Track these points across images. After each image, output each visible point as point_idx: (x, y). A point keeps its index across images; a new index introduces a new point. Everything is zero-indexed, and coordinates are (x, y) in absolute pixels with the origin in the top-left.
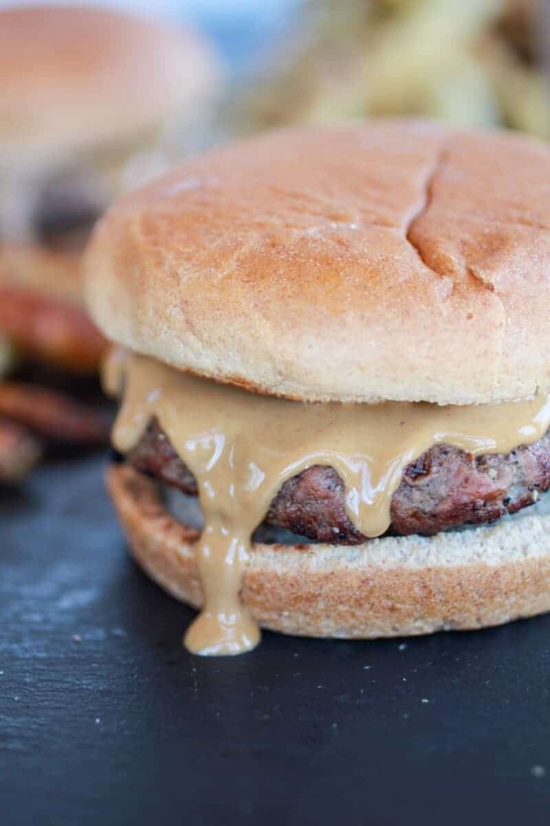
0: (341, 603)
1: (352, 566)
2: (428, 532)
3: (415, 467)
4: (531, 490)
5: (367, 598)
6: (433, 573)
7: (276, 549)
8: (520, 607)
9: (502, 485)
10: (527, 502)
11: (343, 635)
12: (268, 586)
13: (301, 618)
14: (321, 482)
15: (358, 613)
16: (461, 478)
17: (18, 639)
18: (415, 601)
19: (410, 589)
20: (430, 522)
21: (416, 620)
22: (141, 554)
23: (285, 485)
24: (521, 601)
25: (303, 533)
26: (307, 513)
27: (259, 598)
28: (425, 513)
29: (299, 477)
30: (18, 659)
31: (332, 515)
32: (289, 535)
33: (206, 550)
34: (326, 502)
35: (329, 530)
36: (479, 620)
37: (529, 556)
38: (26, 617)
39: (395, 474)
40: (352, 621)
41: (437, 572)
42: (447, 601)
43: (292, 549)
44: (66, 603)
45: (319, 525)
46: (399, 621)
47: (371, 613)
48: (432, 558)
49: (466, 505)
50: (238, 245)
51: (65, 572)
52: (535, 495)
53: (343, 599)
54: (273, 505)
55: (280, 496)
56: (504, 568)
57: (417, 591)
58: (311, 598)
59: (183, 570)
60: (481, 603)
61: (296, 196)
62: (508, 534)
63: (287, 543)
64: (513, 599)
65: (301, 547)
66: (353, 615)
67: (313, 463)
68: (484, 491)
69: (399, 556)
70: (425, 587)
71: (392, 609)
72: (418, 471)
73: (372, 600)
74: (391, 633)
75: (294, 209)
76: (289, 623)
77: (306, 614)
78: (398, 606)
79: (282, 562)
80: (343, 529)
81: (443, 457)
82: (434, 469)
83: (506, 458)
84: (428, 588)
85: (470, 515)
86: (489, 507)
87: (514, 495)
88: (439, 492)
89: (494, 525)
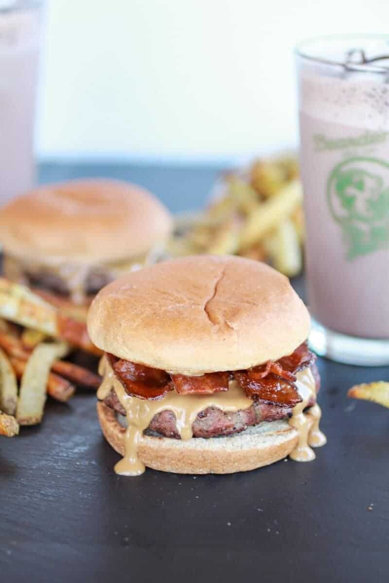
0: (172, 460)
1: (177, 447)
2: (206, 437)
3: (201, 413)
4: (244, 425)
5: (182, 459)
6: (206, 452)
7: (151, 438)
8: (240, 467)
9: (233, 422)
10: (242, 430)
11: (174, 472)
12: (147, 451)
13: (159, 464)
14: (167, 416)
15: (179, 464)
16: (218, 419)
17: (56, 462)
18: (200, 462)
19: (198, 457)
20: (206, 433)
21: (200, 468)
22: (106, 435)
23: (155, 416)
24: (240, 465)
25: (161, 434)
26: (163, 426)
27: (145, 455)
28: (204, 430)
29: (160, 414)
30: (56, 469)
31: (171, 428)
32: (155, 434)
33: (128, 435)
34: (169, 423)
35: (170, 433)
36: (223, 471)
37: (243, 449)
38: (60, 454)
39: (193, 417)
40: (177, 467)
41: (208, 452)
42: (211, 463)
44: (76, 450)
45: (167, 431)
46: (194, 469)
48: (207, 446)
49: (218, 429)
50: (142, 313)
51: (78, 438)
52: (246, 427)
53: (174, 459)
54: (151, 423)
55: (153, 420)
56: (233, 453)
57: (200, 458)
58: (163, 457)
59: (119, 443)
60: (224, 465)
61: (164, 293)
63: (156, 436)
64: (236, 464)
65: (160, 438)
66: (177, 464)
67: (165, 409)
68: (226, 424)
69: (194, 445)
70: (203, 457)
71: (191, 464)
72: (202, 415)
73: (184, 460)
74: (191, 473)
75: (164, 299)
76: (155, 466)
77: (161, 462)
78: (194, 463)
79: (153, 443)
80: (174, 433)
81: (212, 411)
82: (208, 415)
83: (236, 413)
84: (204, 458)
85: (221, 433)
86: (228, 430)
87: (238, 426)
88: (209, 423)
89: (232, 437)
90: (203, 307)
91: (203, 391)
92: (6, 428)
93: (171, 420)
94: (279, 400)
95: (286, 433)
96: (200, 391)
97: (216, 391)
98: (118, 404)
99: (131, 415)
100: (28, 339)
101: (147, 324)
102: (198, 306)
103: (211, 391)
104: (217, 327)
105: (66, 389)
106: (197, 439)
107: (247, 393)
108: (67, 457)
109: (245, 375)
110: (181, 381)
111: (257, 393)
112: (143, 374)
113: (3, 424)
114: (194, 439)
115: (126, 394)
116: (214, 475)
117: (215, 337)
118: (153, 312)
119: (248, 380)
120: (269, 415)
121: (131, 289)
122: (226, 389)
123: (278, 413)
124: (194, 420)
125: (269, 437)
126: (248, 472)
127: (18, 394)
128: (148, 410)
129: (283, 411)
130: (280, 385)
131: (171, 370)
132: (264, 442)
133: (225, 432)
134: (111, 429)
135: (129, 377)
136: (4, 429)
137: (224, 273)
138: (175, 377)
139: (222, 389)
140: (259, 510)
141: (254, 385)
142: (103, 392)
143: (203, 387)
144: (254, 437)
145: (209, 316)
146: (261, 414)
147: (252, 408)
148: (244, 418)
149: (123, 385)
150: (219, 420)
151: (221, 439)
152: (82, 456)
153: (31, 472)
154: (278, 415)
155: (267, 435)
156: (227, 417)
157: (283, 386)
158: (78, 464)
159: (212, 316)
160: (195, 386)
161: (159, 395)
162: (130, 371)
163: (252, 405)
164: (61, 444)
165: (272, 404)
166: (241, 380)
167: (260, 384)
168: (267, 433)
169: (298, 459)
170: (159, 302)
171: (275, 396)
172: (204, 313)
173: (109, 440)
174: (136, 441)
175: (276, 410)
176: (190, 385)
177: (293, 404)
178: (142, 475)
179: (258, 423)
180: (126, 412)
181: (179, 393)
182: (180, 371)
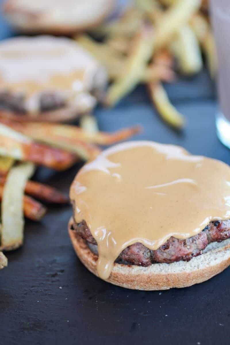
1: (145, 273)
3: (164, 246)
4: (200, 251)
5: (149, 282)
6: (170, 275)
7: (122, 266)
10: (198, 254)
12: (119, 277)
13: (129, 285)
15: (146, 285)
16: (179, 249)
18: (164, 282)
19: (163, 280)
20: (169, 262)
24: (197, 280)
26: (132, 258)
28: (167, 259)
29: (129, 247)
31: (139, 259)
34: (137, 256)
35: (138, 263)
37: (199, 269)
40: (145, 287)
41: (171, 275)
42: (174, 282)
43: (127, 266)
45: (135, 261)
47: (151, 285)
48: (170, 270)
49: (180, 257)
53: (143, 282)
54: (121, 255)
55: (123, 253)
56: (192, 273)
57: (165, 280)
58: (132, 281)
60: (184, 282)
63: (126, 264)
64: (194, 280)
65: (129, 266)
66: (145, 286)
68: (186, 253)
69: (159, 270)
70: (167, 279)
71: (157, 284)
72: (165, 248)
74: (157, 290)
77: (131, 284)
78: (159, 284)
79: (124, 270)
82: (170, 247)
86: (187, 256)
87: (195, 252)
88: (172, 254)
93: (139, 253)
105: (39, 211)
114: (158, 265)
120: (219, 237)
125: (219, 254)
132: (215, 259)
133: (185, 258)
134: (85, 256)
140: (221, 324)
144: (207, 255)
146: (213, 237)
155: (217, 252)
156: (186, 247)
168: (217, 250)
175: (224, 233)
179: (209, 243)
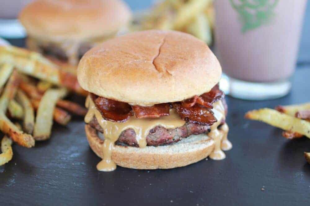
1: (138, 152)
2: (156, 145)
3: (152, 130)
4: (180, 137)
5: (140, 160)
7: (120, 147)
8: (177, 164)
9: (173, 136)
10: (179, 140)
11: (136, 168)
12: (118, 155)
13: (125, 163)
14: (130, 132)
17: (59, 163)
18: (151, 161)
19: (150, 159)
20: (155, 143)
21: (152, 166)
22: (91, 145)
23: (122, 132)
25: (126, 144)
26: (127, 139)
27: (116, 158)
28: (154, 141)
29: (125, 131)
30: (59, 168)
31: (133, 140)
32: (123, 144)
33: (105, 145)
34: (131, 137)
35: (132, 144)
36: (167, 167)
37: (179, 153)
38: (62, 158)
39: (147, 132)
41: (157, 155)
42: (159, 162)
44: (72, 156)
45: (130, 142)
46: (148, 166)
47: (141, 163)
48: (156, 152)
49: (163, 140)
50: (112, 66)
51: (73, 148)
52: (181, 138)
53: (135, 160)
54: (120, 137)
55: (121, 135)
56: (173, 155)
57: (152, 159)
58: (128, 159)
59: (99, 150)
60: (167, 163)
61: (127, 53)
62: (175, 147)
63: (123, 146)
64: (175, 162)
65: (126, 147)
66: (137, 164)
67: (129, 128)
68: (168, 137)
69: (148, 150)
71: (146, 163)
72: (152, 131)
74: (146, 168)
75: (126, 57)
76: (122, 165)
77: (126, 162)
78: (148, 162)
79: (121, 150)
80: (135, 143)
81: (159, 128)
82: (157, 131)
83: (174, 130)
84: (154, 159)
85: (165, 142)
86: (169, 141)
87: (176, 138)
88: (158, 136)
89: (172, 145)
90: (152, 62)
91: (153, 116)
92: (26, 142)
93: (132, 135)
94: (202, 121)
95: (207, 141)
96: (151, 116)
97: (161, 116)
98: (98, 125)
99: (106, 132)
100: (41, 87)
101: (116, 73)
102: (148, 61)
103: (158, 116)
104: (161, 74)
105: (66, 117)
106: (150, 147)
107: (181, 117)
108: (66, 160)
109: (180, 105)
110: (139, 110)
111: (188, 117)
112: (114, 106)
113: (24, 140)
114: (147, 147)
115: (103, 119)
116: (161, 169)
117: (160, 80)
118: (119, 65)
119: (182, 109)
120: (196, 130)
121: (105, 51)
122: (168, 114)
123: (201, 129)
124: (147, 135)
125: (196, 145)
126: (182, 168)
127: (35, 121)
128: (117, 128)
129: (205, 128)
130: (203, 111)
131: (132, 103)
132: (193, 148)
133: (167, 142)
134: (94, 142)
135: (105, 108)
136: (25, 143)
137: (165, 41)
138: (135, 107)
139: (165, 114)
140: (191, 192)
141: (186, 111)
142: (88, 118)
143: (153, 113)
144: (187, 145)
145: (156, 67)
146: (191, 130)
147: (185, 126)
148: (180, 133)
149: (101, 113)
150: (164, 134)
151: (165, 146)
152: (75, 159)
153: (43, 170)
154: (201, 131)
155: (194, 144)
156: (169, 132)
157: (205, 112)
158: (73, 164)
159: (158, 68)
160: (147, 112)
161: (124, 119)
162: (106, 104)
163: (185, 125)
164: (63, 152)
165: (198, 123)
166: (177, 108)
167: (190, 111)
168: (195, 142)
169: (215, 158)
170: (123, 59)
171: (200, 118)
172: (153, 65)
173: (93, 148)
174: (110, 149)
175: (200, 127)
176: (144, 112)
177: (211, 123)
178: (115, 171)
179: (188, 136)
180: (103, 131)
181: (137, 117)
182: (137, 104)
